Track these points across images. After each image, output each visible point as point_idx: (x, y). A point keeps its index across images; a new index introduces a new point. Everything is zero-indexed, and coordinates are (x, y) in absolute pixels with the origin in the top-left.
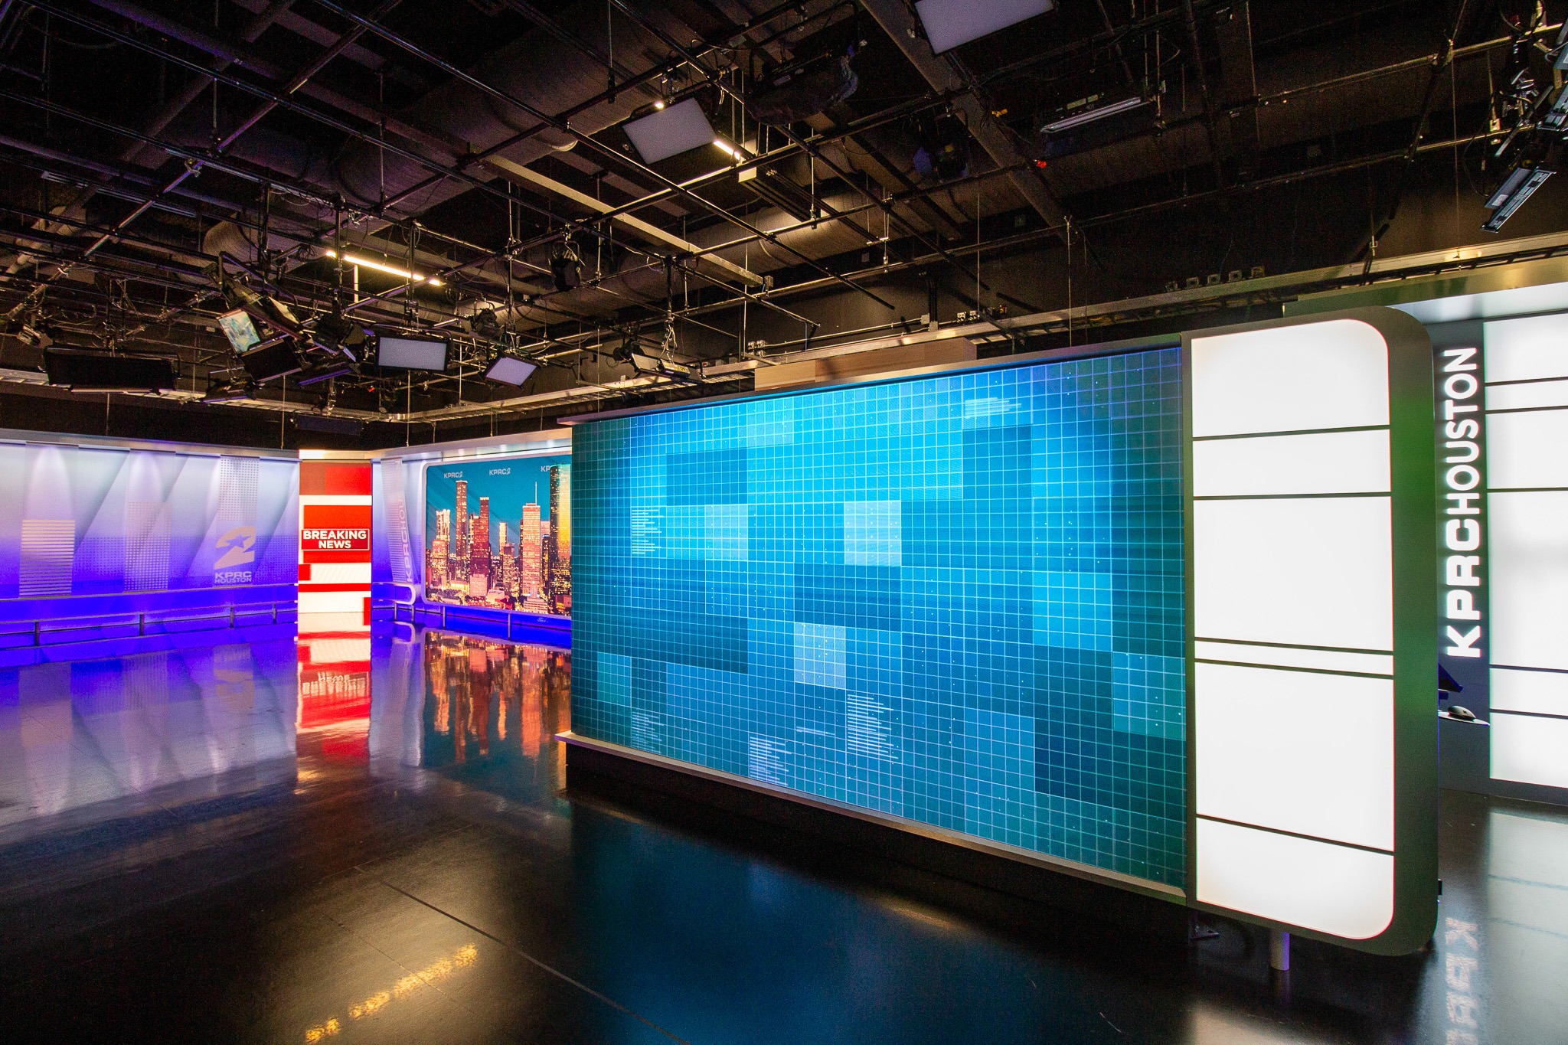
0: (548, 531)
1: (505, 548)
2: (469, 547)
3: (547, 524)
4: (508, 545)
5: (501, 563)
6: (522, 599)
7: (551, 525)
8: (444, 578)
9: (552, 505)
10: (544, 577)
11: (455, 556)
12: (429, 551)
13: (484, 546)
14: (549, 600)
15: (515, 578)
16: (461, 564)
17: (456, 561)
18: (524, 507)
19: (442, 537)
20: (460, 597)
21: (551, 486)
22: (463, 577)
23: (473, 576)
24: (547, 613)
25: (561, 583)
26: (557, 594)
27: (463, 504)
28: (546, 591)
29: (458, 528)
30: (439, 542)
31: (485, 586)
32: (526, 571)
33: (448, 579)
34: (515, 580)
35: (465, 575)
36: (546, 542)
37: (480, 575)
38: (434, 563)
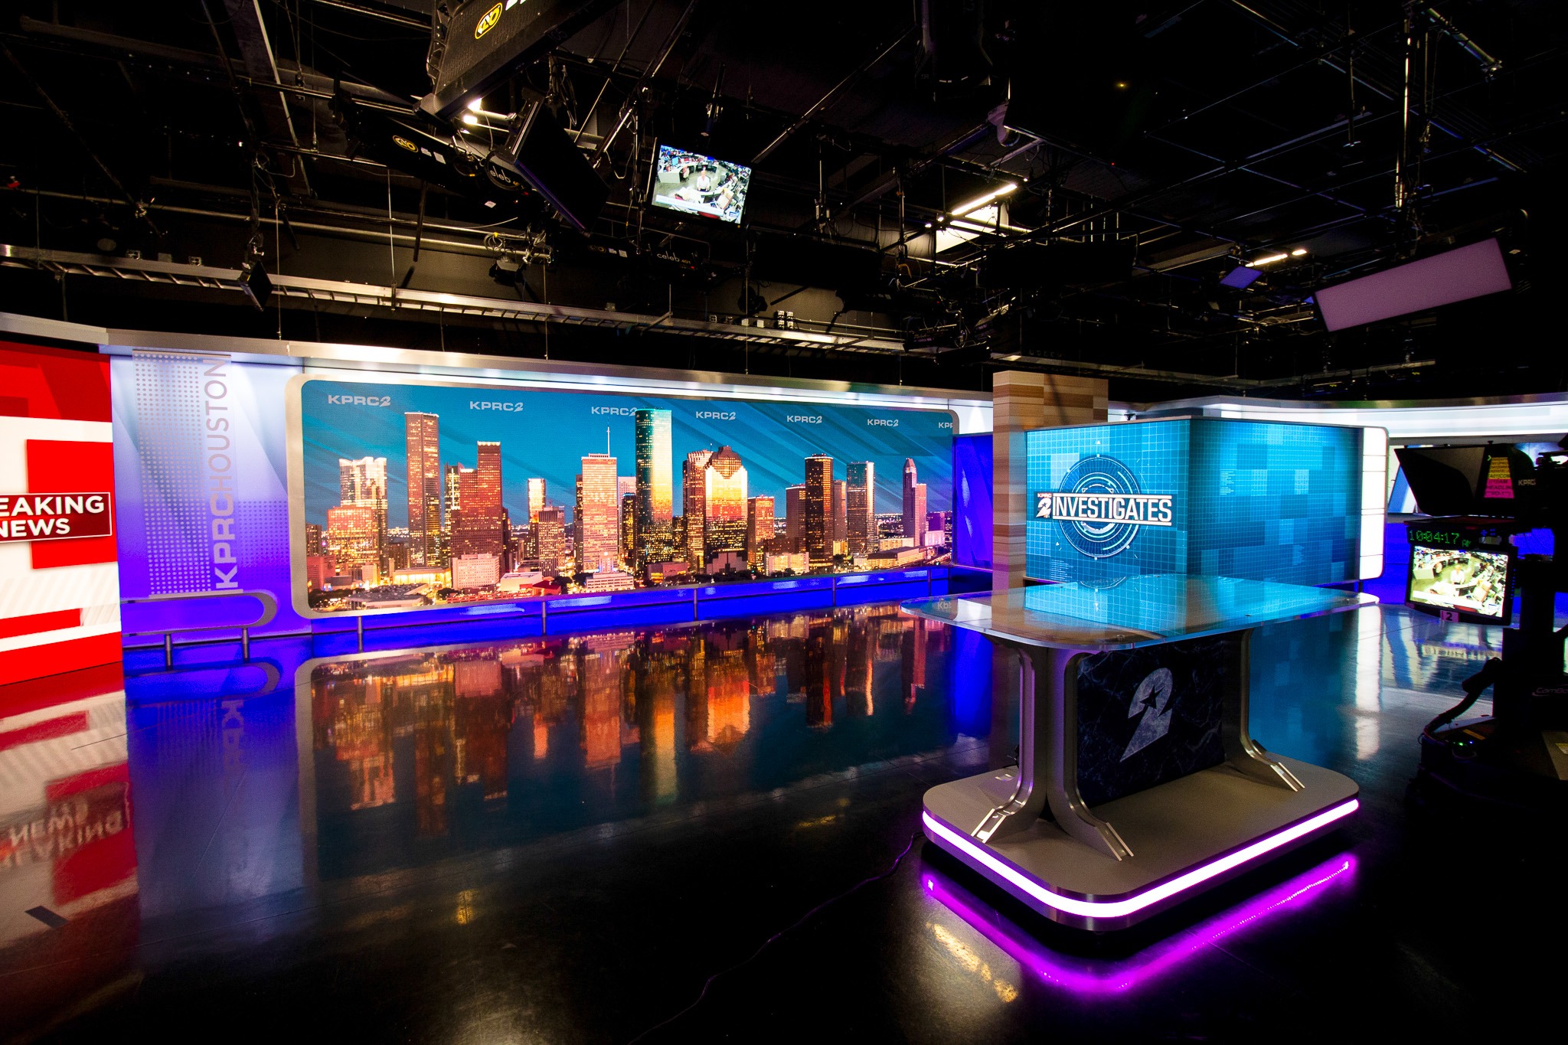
0: (633, 489)
1: (542, 513)
2: (448, 516)
3: (631, 484)
4: (546, 509)
5: (534, 533)
6: (581, 578)
7: (639, 481)
8: (371, 570)
9: (638, 457)
10: (625, 545)
11: (407, 532)
12: (316, 527)
13: (489, 512)
14: (636, 573)
15: (567, 552)
16: (427, 544)
17: (411, 540)
18: (583, 458)
19: (359, 503)
20: (423, 593)
21: (637, 435)
22: (433, 563)
23: (460, 558)
24: (632, 588)
25: (657, 550)
26: (651, 563)
27: (426, 449)
28: (629, 562)
29: (414, 488)
30: (351, 511)
31: (494, 569)
32: (592, 542)
33: (383, 570)
34: (567, 555)
35: (437, 559)
36: (629, 502)
37: (480, 555)
38: (334, 548)
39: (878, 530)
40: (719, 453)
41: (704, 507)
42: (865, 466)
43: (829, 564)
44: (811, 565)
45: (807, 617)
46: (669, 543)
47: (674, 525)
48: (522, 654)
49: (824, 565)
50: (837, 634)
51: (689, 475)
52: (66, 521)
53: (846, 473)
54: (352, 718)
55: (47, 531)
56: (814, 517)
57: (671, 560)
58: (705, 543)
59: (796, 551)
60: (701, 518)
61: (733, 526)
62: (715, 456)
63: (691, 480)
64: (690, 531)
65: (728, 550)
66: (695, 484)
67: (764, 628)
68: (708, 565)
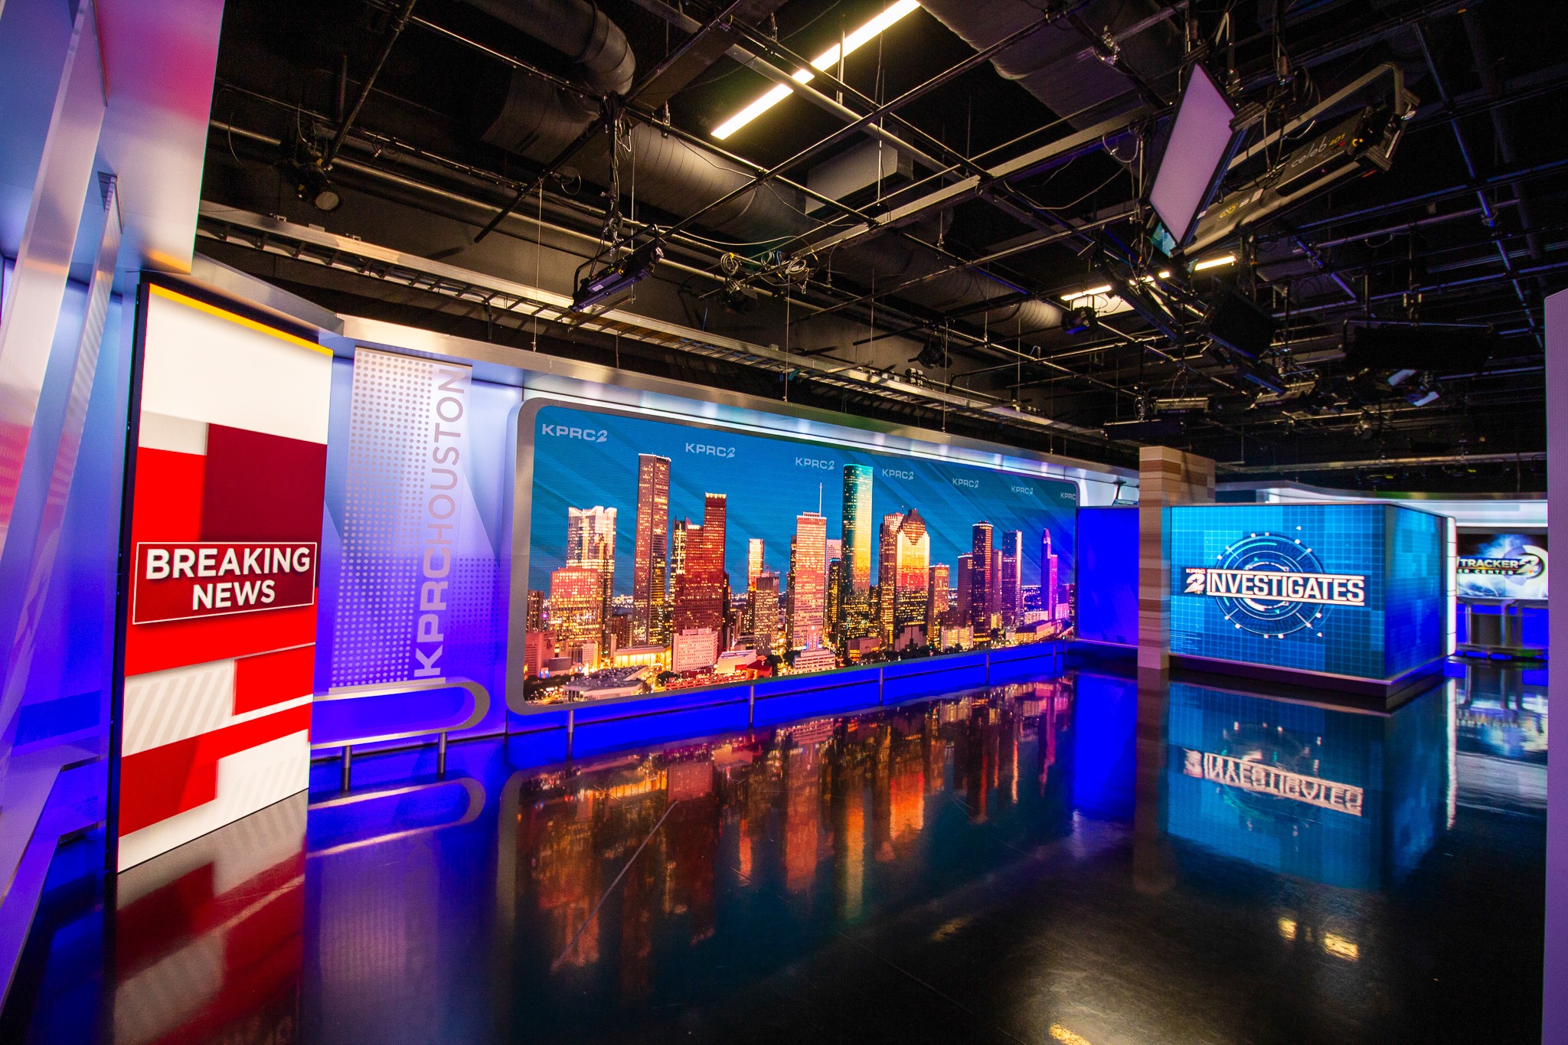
0: (838, 554)
1: (760, 580)
2: (673, 581)
3: (837, 544)
4: (764, 575)
5: (751, 604)
6: (790, 657)
7: (844, 545)
8: (592, 649)
9: (845, 518)
10: (830, 618)
11: (631, 601)
12: (538, 595)
13: (712, 578)
14: (838, 650)
15: (779, 626)
16: (649, 615)
17: (635, 611)
18: (798, 516)
19: (586, 563)
20: (643, 678)
21: (845, 493)
22: (654, 640)
23: (681, 634)
24: (833, 668)
25: (856, 623)
26: (850, 638)
27: (657, 500)
28: (832, 638)
29: (642, 546)
30: (577, 574)
31: (712, 648)
32: (802, 614)
33: (604, 649)
34: (780, 630)
35: (659, 634)
36: (835, 568)
37: (700, 630)
38: (555, 621)
39: (1024, 603)
40: (909, 517)
41: (895, 575)
42: (1015, 535)
43: (988, 639)
44: (974, 640)
46: (866, 616)
47: (871, 595)
49: (984, 639)
51: (884, 540)
52: (271, 583)
53: (1002, 542)
54: (558, 844)
55: (252, 601)
56: (978, 588)
57: (867, 636)
58: (895, 616)
59: (964, 626)
60: (893, 588)
61: (916, 597)
62: (905, 520)
63: (886, 545)
64: (884, 602)
65: (913, 623)
66: (888, 550)
67: (938, 711)
68: (897, 641)
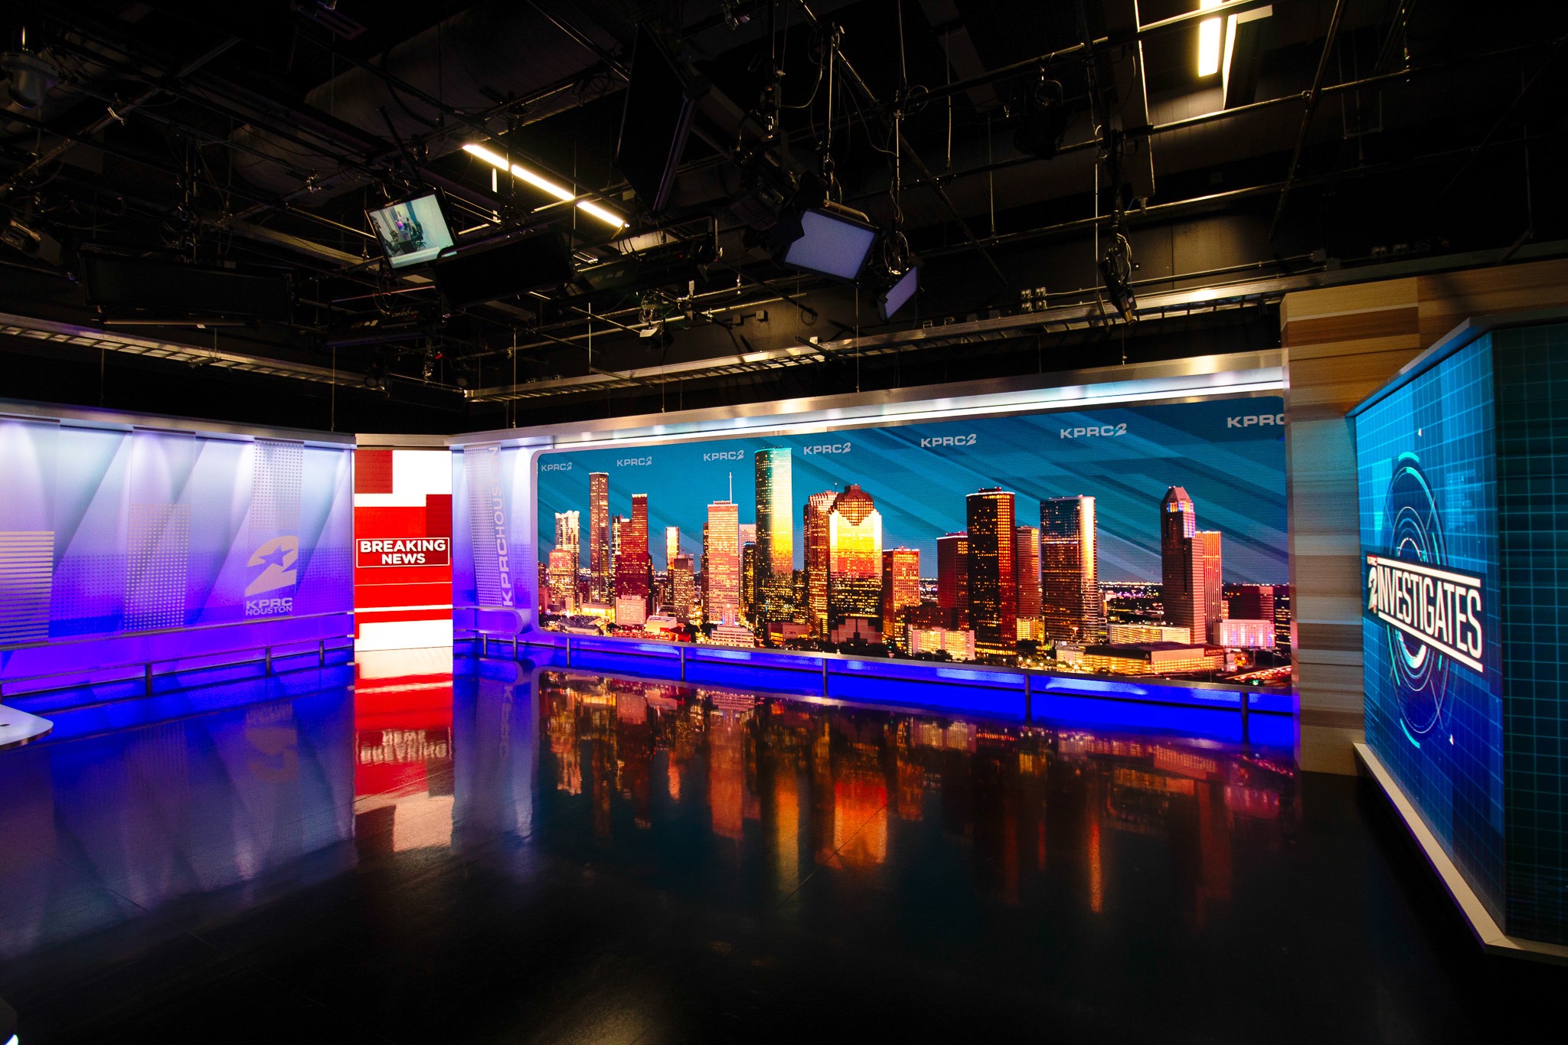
0: (753, 538)
1: (677, 561)
2: (613, 560)
3: (751, 529)
4: (680, 557)
5: (670, 580)
6: (708, 629)
7: (759, 529)
8: (570, 601)
9: (758, 503)
10: (746, 599)
11: (589, 572)
12: (544, 566)
13: (639, 558)
14: (756, 630)
15: (696, 600)
16: (600, 582)
17: (592, 579)
18: (709, 505)
19: (565, 547)
20: (599, 625)
21: (757, 478)
22: (604, 600)
23: (621, 598)
24: (753, 646)
25: (777, 606)
26: (770, 621)
27: (601, 503)
28: (750, 618)
29: (594, 535)
30: (561, 553)
31: (642, 611)
32: (715, 591)
33: (576, 602)
34: (696, 603)
35: (607, 596)
36: (749, 551)
37: (633, 597)
38: (552, 582)
39: (1106, 608)
40: (846, 494)
41: (828, 559)
42: (1077, 502)
43: (1010, 653)
44: (978, 650)
45: (974, 727)
46: (789, 600)
47: (795, 580)
48: (662, 695)
49: (1001, 652)
50: (1026, 762)
51: (811, 523)
52: (423, 555)
53: (1039, 515)
55: (413, 561)
56: (982, 581)
57: (791, 621)
58: (829, 604)
59: (953, 627)
60: (825, 574)
61: (863, 586)
62: (841, 498)
63: (813, 528)
64: (813, 587)
65: (858, 615)
66: (817, 532)
67: (908, 729)
68: (833, 632)
